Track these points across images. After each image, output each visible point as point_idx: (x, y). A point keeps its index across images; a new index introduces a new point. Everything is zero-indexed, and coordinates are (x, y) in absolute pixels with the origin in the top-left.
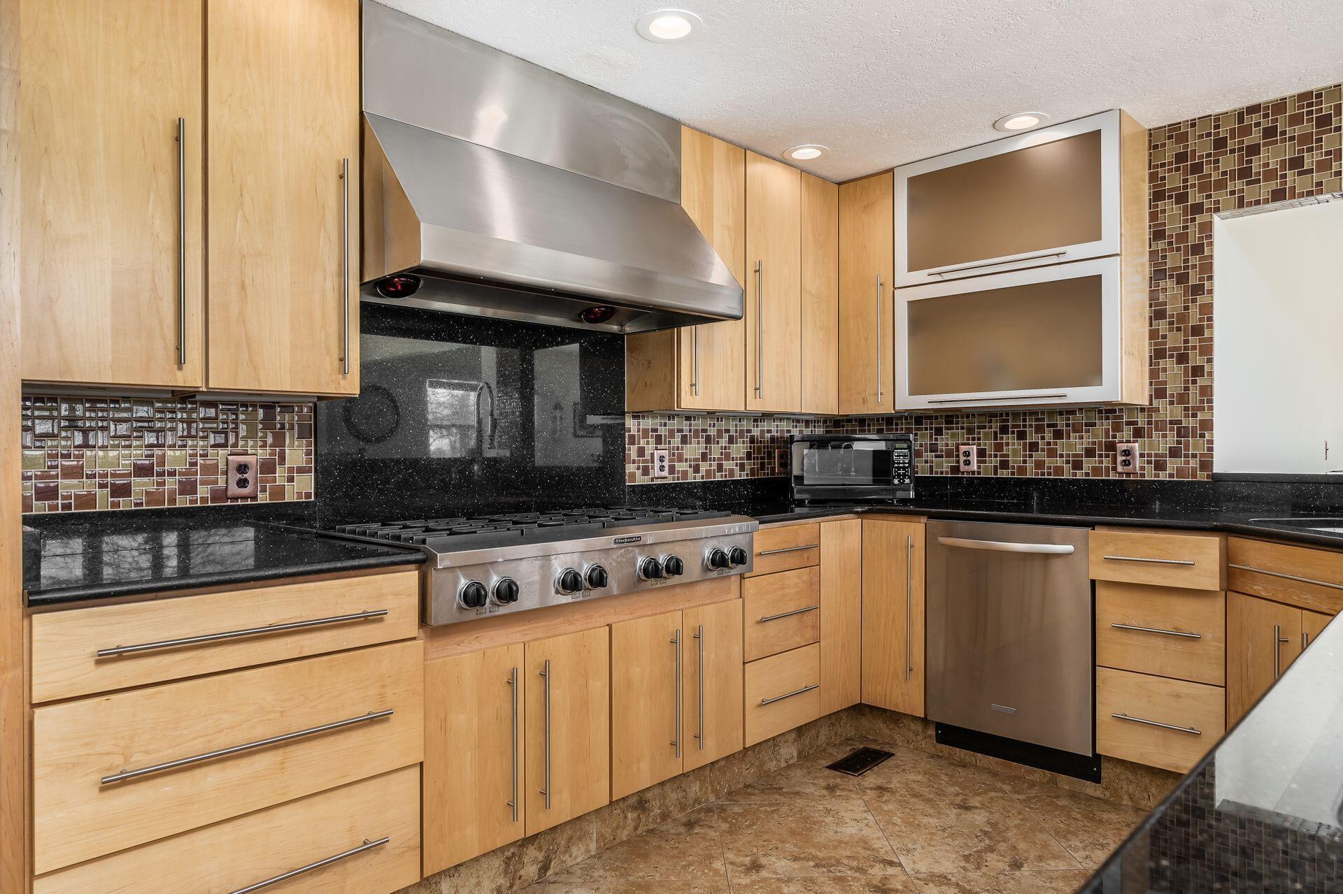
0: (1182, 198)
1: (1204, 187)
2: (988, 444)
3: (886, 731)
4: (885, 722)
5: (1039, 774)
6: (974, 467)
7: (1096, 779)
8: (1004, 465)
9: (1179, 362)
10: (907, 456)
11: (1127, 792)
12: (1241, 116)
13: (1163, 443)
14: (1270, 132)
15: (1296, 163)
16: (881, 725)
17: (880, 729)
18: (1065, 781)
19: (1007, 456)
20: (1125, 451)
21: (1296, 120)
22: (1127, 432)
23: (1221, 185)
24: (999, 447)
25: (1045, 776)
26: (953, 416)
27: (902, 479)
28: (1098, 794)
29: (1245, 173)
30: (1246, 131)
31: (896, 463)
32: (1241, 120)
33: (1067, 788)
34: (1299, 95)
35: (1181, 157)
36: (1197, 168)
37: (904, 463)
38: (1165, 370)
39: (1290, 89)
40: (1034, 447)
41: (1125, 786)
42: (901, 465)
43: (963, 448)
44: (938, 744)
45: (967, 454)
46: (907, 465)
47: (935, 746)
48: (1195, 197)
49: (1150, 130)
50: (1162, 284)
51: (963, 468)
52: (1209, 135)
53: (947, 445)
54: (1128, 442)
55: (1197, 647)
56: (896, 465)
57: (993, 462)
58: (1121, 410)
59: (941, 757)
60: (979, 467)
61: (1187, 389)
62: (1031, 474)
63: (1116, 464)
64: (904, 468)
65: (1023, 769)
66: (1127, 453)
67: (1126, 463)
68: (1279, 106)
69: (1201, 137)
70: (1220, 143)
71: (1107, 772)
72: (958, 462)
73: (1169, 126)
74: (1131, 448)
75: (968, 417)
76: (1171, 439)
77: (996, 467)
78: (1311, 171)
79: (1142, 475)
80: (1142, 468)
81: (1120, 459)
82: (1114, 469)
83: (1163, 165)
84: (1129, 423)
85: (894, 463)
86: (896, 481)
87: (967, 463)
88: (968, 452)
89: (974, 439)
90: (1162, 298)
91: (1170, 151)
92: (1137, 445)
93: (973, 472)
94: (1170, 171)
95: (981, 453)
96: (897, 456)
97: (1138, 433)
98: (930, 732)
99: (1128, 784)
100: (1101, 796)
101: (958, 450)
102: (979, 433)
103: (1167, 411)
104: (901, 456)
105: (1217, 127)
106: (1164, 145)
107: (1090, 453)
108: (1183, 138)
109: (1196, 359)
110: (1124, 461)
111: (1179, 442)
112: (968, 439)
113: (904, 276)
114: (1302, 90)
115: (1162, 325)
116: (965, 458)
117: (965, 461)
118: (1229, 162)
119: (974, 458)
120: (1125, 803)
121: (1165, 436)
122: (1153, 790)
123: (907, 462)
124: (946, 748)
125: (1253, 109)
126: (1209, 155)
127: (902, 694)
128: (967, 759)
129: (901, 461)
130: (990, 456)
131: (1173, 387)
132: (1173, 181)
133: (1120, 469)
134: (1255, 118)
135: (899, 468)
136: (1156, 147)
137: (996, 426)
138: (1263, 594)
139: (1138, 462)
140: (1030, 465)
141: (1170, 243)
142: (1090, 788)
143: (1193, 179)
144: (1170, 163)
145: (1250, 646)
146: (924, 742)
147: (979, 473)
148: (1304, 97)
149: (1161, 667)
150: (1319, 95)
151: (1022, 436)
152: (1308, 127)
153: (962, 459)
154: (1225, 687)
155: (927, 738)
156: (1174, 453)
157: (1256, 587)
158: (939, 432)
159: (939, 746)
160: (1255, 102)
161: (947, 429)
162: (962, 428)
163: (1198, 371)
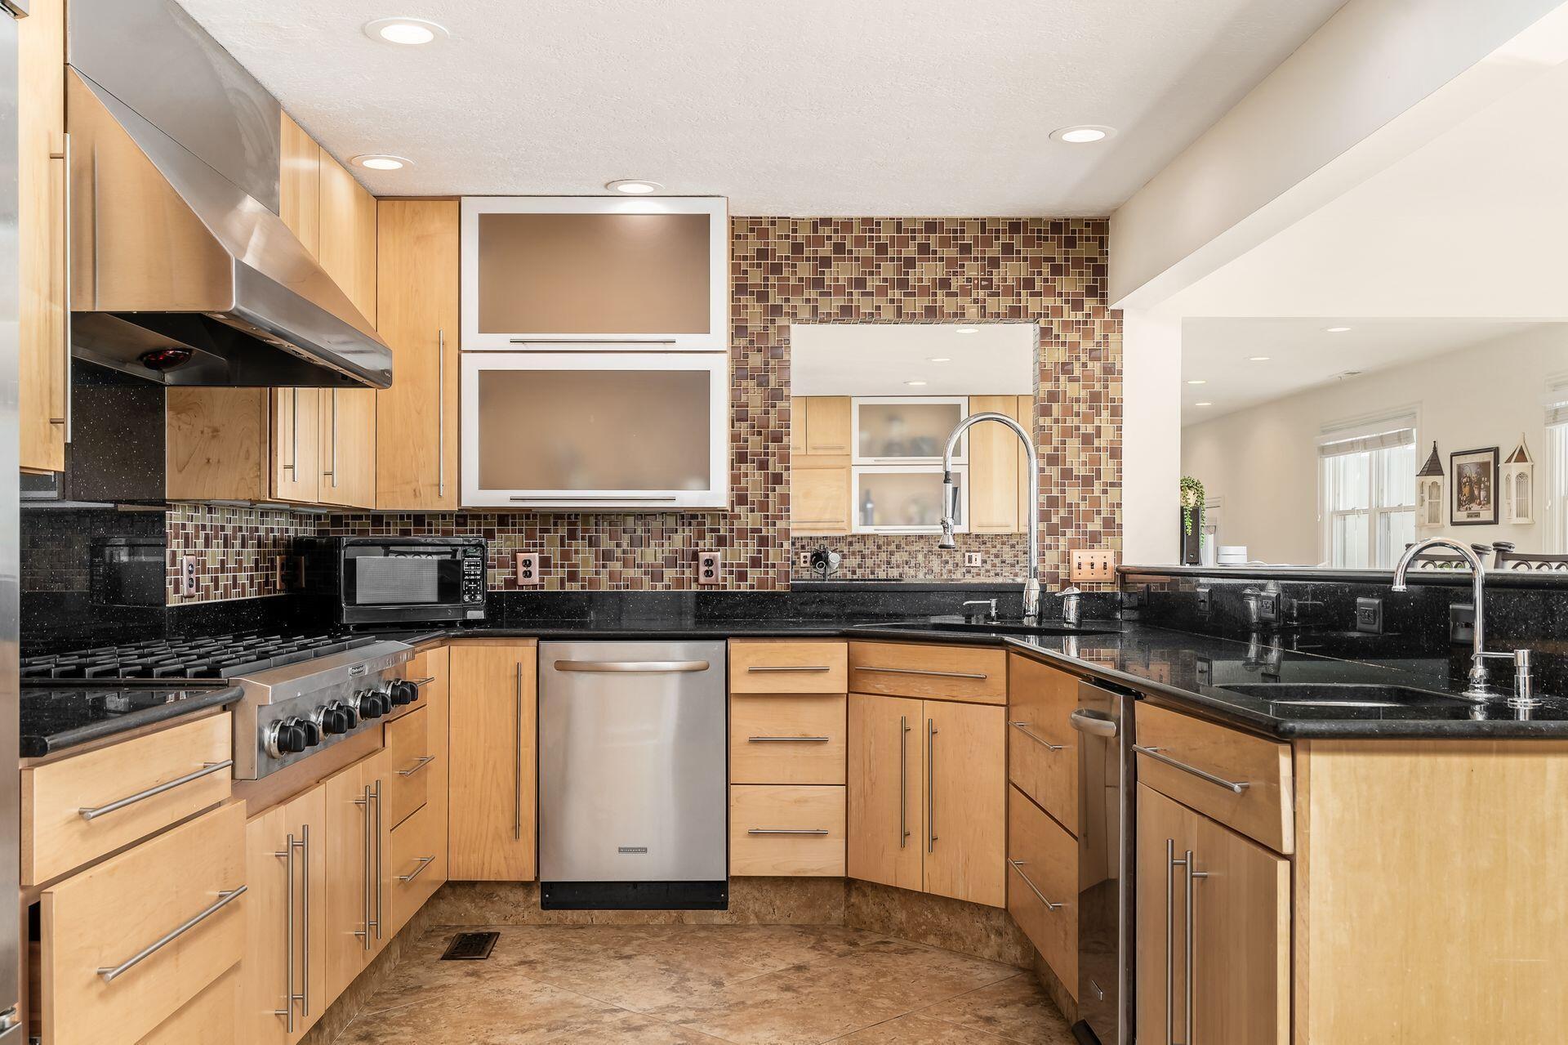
0: (762, 296)
1: (783, 289)
2: (554, 552)
3: (474, 912)
4: (473, 901)
5: (663, 917)
6: (535, 579)
7: (723, 905)
8: (573, 576)
9: (760, 468)
10: (478, 565)
11: (753, 911)
12: (815, 224)
13: (745, 551)
14: (839, 248)
15: (860, 283)
16: (468, 905)
17: (467, 909)
18: (691, 917)
19: (575, 566)
20: (707, 560)
21: (860, 241)
22: (710, 540)
23: (798, 291)
24: (565, 556)
25: (671, 916)
26: (508, 515)
27: (473, 595)
28: (726, 921)
29: (818, 283)
30: (819, 241)
31: (467, 575)
32: (815, 230)
33: (694, 923)
34: (863, 219)
35: (762, 254)
36: (776, 269)
37: (475, 575)
38: (746, 475)
39: (856, 212)
40: (607, 556)
41: (751, 906)
42: (472, 577)
43: (521, 557)
44: (544, 911)
45: (527, 563)
46: (478, 577)
47: (540, 915)
48: (775, 299)
49: (733, 218)
50: (744, 384)
51: (522, 580)
52: (787, 237)
53: (500, 552)
54: (711, 551)
55: (823, 748)
56: (467, 577)
57: (558, 573)
58: (703, 516)
59: (550, 925)
60: (542, 580)
61: (767, 496)
62: (605, 587)
63: (698, 574)
64: (475, 581)
65: (644, 915)
66: (709, 562)
67: (708, 574)
68: (847, 225)
69: (780, 237)
70: (797, 248)
71: (734, 894)
72: (515, 573)
73: (751, 218)
74: (714, 557)
75: (528, 517)
76: (752, 548)
77: (562, 580)
78: (871, 294)
79: (725, 586)
80: (725, 579)
81: (703, 569)
82: (697, 580)
83: (745, 258)
84: (712, 530)
85: (464, 575)
86: (466, 598)
87: (528, 574)
88: (529, 561)
89: (535, 545)
90: (744, 398)
91: (753, 244)
92: (719, 553)
93: (535, 586)
94: (752, 265)
95: (545, 563)
96: (468, 566)
97: (721, 542)
98: (534, 900)
99: (754, 903)
100: (729, 922)
101: (515, 558)
102: (542, 538)
103: (749, 519)
104: (473, 565)
105: (794, 231)
106: (746, 237)
107: (672, 562)
108: (763, 234)
109: (775, 466)
110: (707, 571)
111: (760, 552)
112: (528, 545)
113: (472, 337)
114: (866, 215)
115: (743, 428)
116: (525, 569)
117: (525, 572)
118: (805, 270)
119: (535, 569)
120: (751, 922)
121: (746, 545)
122: (778, 902)
123: (478, 573)
124: (553, 914)
125: (826, 222)
126: (787, 258)
127: (505, 858)
128: (582, 921)
129: (473, 573)
130: (556, 566)
131: (754, 495)
132: (755, 277)
133: (702, 579)
134: (825, 231)
135: (470, 581)
136: (738, 237)
137: (563, 531)
138: (885, 691)
139: (720, 573)
140: (604, 576)
141: (752, 342)
142: (717, 917)
143: (773, 279)
144: (752, 258)
145: (873, 741)
146: (526, 914)
147: (542, 587)
148: (867, 221)
149: (791, 776)
150: (878, 224)
151: (592, 543)
152: (868, 252)
153: (521, 569)
154: (846, 785)
155: (530, 908)
156: (755, 563)
157: (878, 686)
158: (490, 535)
159: (546, 913)
160: (828, 215)
161: (500, 531)
162: (520, 531)
163: (778, 479)
